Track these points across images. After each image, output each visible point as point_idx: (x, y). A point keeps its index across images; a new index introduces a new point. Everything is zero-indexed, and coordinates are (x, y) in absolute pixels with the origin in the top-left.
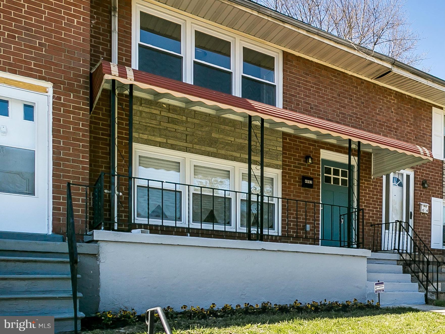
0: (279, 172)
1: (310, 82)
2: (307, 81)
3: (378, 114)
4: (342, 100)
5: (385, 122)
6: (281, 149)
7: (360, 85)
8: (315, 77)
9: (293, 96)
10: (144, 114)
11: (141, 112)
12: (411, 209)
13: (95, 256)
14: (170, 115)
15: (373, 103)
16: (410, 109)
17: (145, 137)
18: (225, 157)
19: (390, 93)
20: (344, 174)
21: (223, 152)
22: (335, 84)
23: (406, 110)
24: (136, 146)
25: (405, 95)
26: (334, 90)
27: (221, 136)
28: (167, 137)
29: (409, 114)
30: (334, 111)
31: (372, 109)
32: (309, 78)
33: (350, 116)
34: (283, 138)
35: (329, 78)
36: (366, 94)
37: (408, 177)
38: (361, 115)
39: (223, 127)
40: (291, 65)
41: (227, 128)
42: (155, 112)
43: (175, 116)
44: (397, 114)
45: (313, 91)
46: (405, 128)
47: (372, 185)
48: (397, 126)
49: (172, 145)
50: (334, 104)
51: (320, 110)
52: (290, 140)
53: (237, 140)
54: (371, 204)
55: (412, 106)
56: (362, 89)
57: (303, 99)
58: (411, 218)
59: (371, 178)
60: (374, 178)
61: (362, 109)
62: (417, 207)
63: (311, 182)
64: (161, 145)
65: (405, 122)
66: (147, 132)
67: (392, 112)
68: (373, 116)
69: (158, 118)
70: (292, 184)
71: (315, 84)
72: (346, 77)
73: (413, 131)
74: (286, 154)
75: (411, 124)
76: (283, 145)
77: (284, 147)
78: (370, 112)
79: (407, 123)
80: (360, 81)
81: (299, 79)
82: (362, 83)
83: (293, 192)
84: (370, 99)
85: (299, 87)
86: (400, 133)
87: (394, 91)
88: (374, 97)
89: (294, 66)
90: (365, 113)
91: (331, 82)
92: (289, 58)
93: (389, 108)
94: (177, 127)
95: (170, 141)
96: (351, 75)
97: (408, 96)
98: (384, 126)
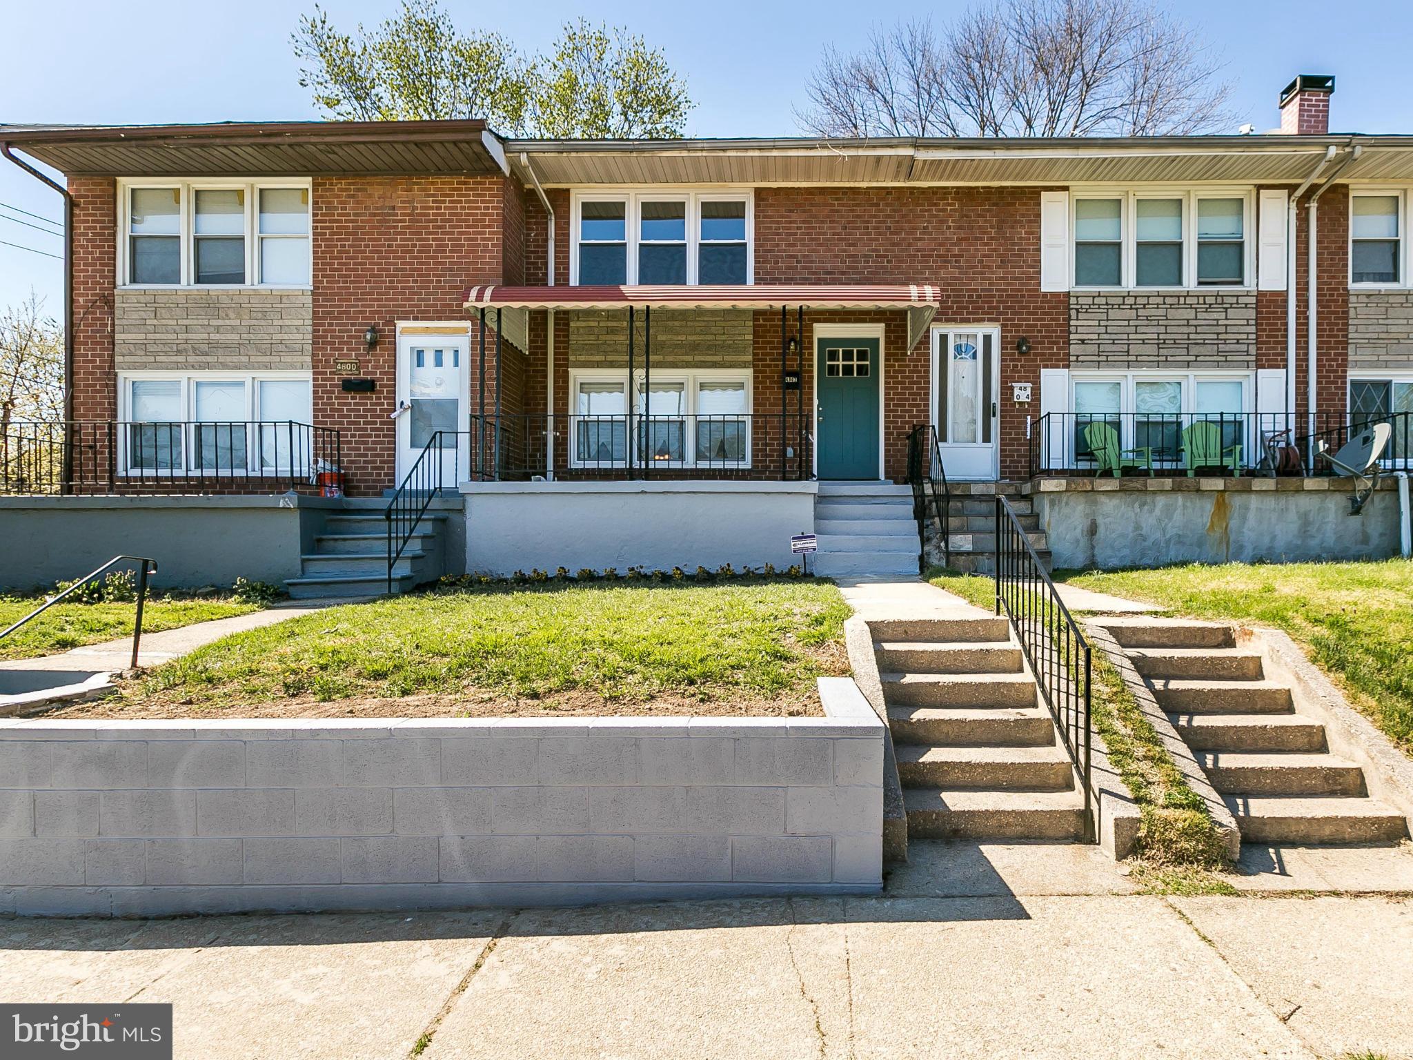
0: (749, 372)
1: (795, 222)
2: (790, 222)
3: (920, 239)
4: (850, 234)
5: (934, 250)
6: (751, 337)
7: (883, 199)
8: (804, 211)
9: (769, 251)
10: (581, 331)
11: (578, 328)
12: (996, 398)
13: (462, 511)
14: (610, 324)
15: (909, 222)
16: (988, 210)
17: (583, 358)
18: (674, 365)
19: (945, 193)
20: (862, 355)
21: (670, 358)
22: (838, 211)
23: (979, 216)
24: (573, 372)
25: (977, 187)
26: (837, 222)
27: (669, 337)
28: (606, 353)
29: (986, 221)
30: (836, 256)
31: (907, 233)
32: (794, 217)
33: (866, 256)
34: (755, 320)
35: (826, 205)
36: (895, 211)
37: (987, 339)
38: (886, 250)
39: (670, 323)
40: (766, 205)
41: (677, 323)
42: (592, 324)
43: (615, 324)
44: (959, 228)
45: (802, 234)
46: (977, 250)
47: (908, 366)
48: (959, 250)
49: (611, 362)
50: (836, 245)
51: (812, 262)
52: (764, 320)
53: (690, 338)
54: (907, 400)
55: (994, 205)
56: (887, 205)
57: (785, 251)
58: (994, 416)
59: (906, 354)
60: (912, 354)
61: (887, 239)
62: (1007, 391)
63: (795, 380)
64: (598, 365)
65: (977, 239)
66: (584, 352)
67: (950, 227)
68: (910, 245)
69: (596, 330)
70: (767, 388)
71: (804, 222)
72: (859, 193)
73: (995, 250)
74: (758, 342)
75: (992, 238)
76: (754, 331)
77: (755, 334)
78: (904, 239)
79: (982, 239)
80: (884, 193)
81: (778, 222)
82: (888, 193)
83: (768, 399)
84: (903, 216)
85: (778, 234)
86: (967, 261)
87: (953, 188)
88: (911, 211)
89: (771, 205)
90: (894, 245)
91: (833, 211)
92: (764, 195)
93: (942, 222)
94: (616, 337)
95: (609, 358)
96: (867, 188)
97: (983, 188)
98: (931, 256)
